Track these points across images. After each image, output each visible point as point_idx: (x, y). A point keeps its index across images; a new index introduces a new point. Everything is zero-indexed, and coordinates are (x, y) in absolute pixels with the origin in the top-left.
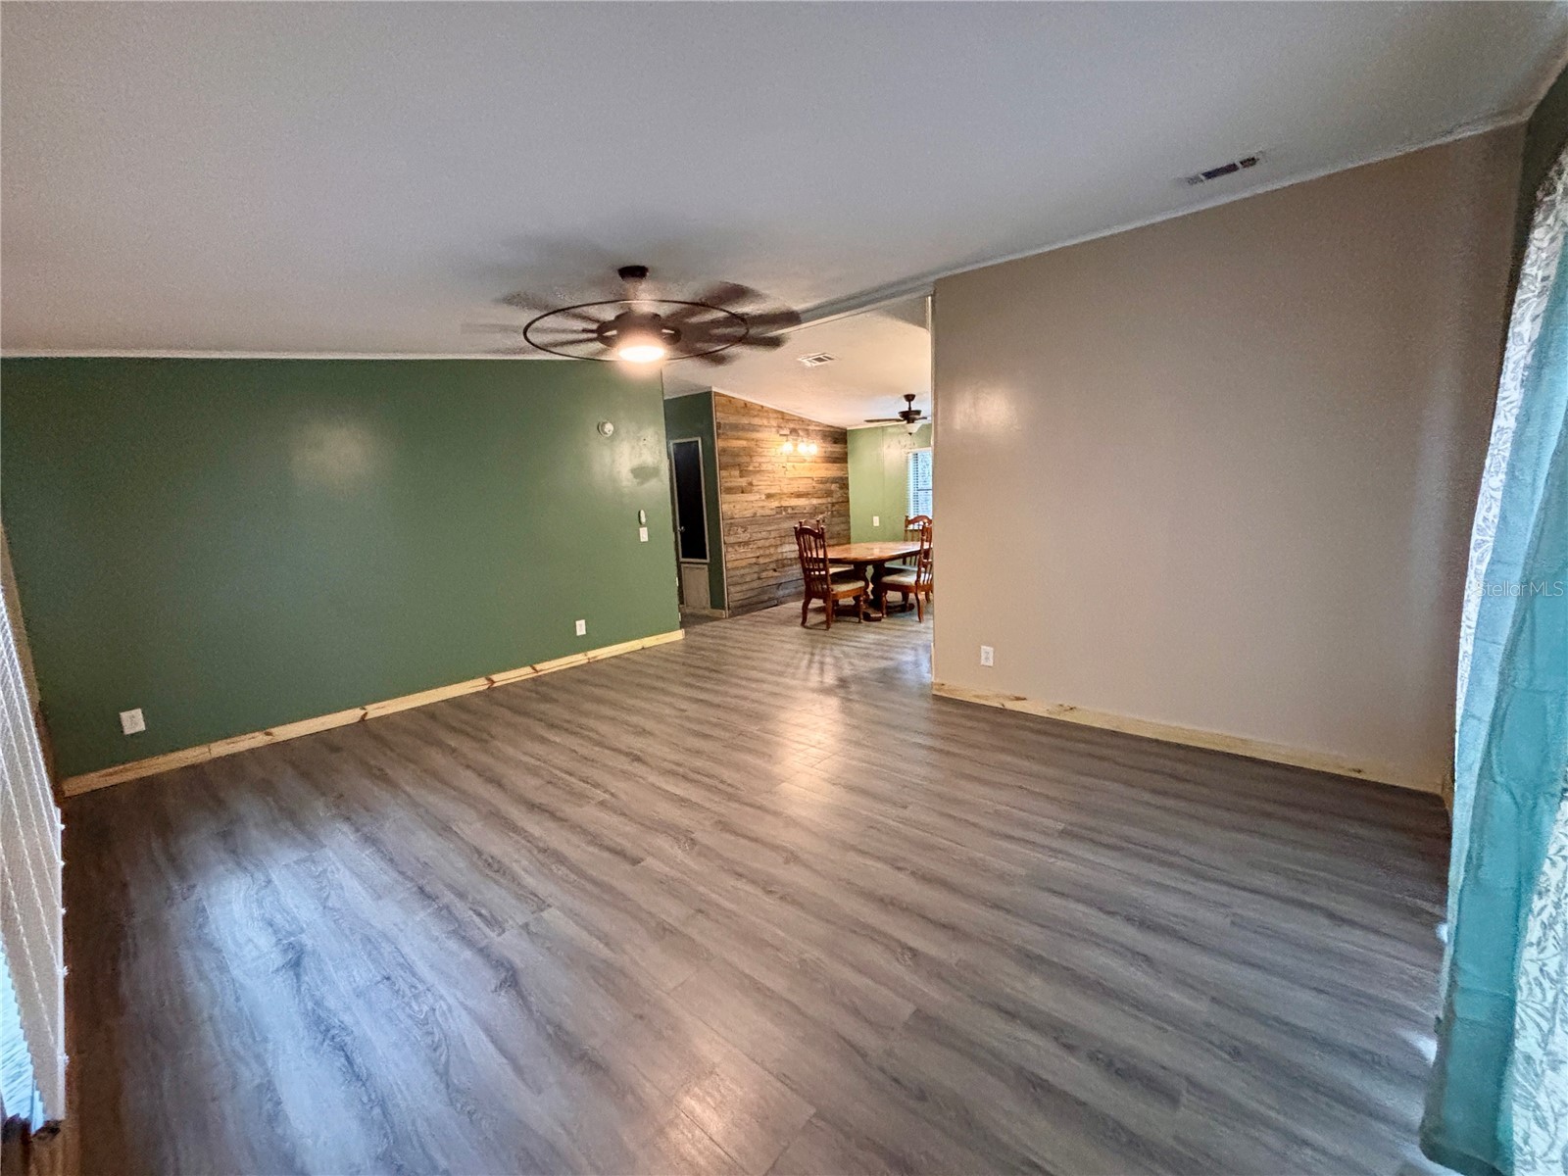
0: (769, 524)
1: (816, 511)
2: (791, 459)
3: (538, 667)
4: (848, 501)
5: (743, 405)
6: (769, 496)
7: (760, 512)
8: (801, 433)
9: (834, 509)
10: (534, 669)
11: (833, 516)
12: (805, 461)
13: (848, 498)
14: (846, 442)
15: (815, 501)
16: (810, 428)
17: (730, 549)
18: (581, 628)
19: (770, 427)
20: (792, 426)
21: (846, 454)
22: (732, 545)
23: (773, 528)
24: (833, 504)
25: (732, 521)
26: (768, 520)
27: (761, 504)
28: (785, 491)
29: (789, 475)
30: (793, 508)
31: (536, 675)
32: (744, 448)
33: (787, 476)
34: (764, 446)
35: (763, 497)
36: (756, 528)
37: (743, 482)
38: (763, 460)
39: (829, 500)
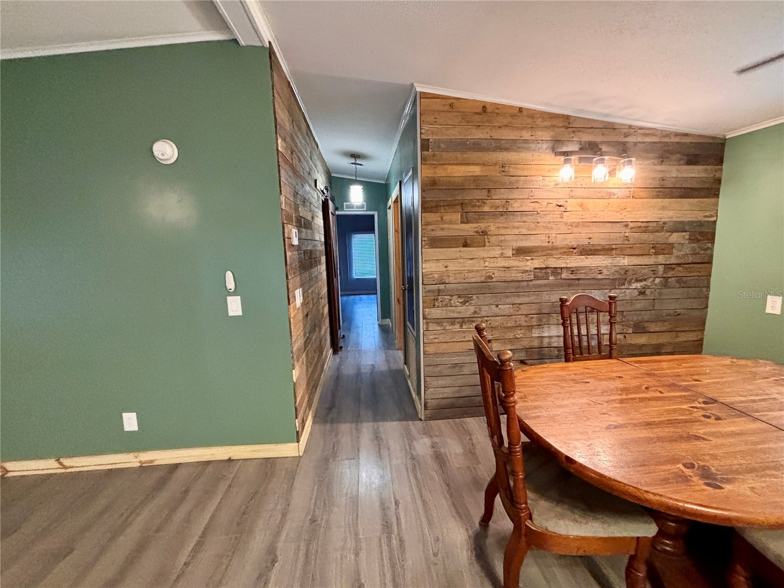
0: (517, 294)
1: (623, 278)
2: (578, 193)
3: (67, 462)
4: (710, 262)
5: (480, 110)
6: (520, 252)
7: (498, 275)
8: (604, 148)
9: (670, 274)
10: (61, 464)
11: (665, 284)
12: (610, 196)
13: (711, 256)
14: (720, 161)
15: (625, 261)
16: (630, 139)
17: (432, 327)
18: (130, 422)
19: (537, 141)
20: (586, 138)
21: (719, 181)
22: (439, 321)
23: (526, 300)
24: (668, 267)
25: (442, 287)
26: (515, 287)
27: (502, 263)
28: (558, 243)
29: (569, 218)
30: (573, 271)
31: (63, 471)
32: (476, 179)
33: (565, 220)
34: (520, 173)
35: (510, 253)
36: (488, 299)
37: (468, 229)
38: (515, 194)
39: (661, 259)
